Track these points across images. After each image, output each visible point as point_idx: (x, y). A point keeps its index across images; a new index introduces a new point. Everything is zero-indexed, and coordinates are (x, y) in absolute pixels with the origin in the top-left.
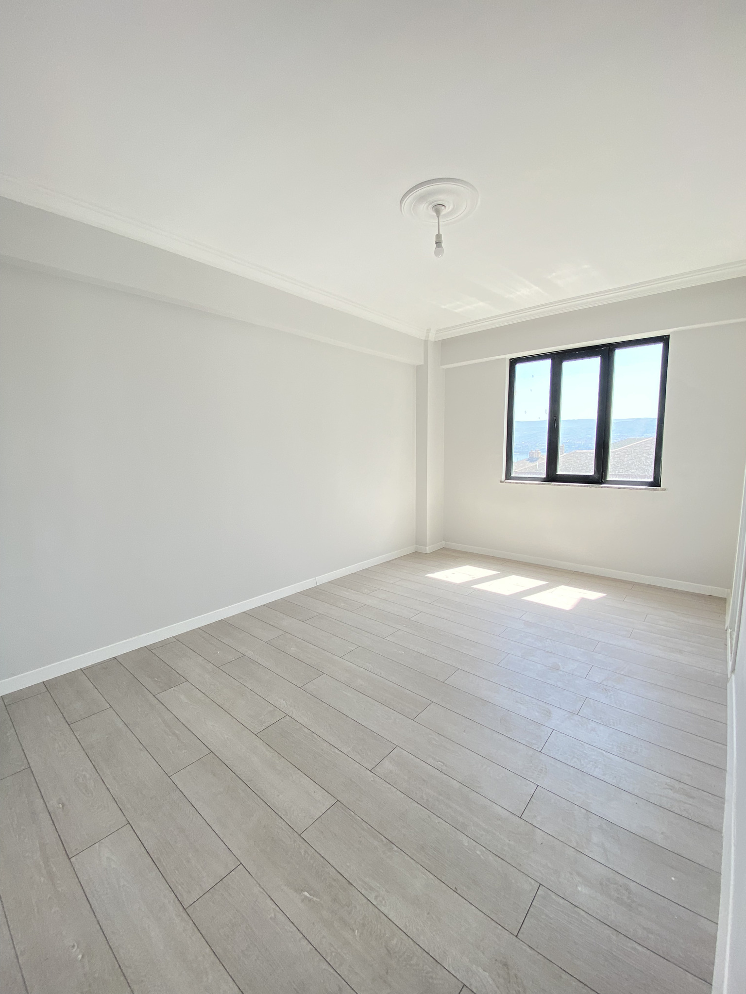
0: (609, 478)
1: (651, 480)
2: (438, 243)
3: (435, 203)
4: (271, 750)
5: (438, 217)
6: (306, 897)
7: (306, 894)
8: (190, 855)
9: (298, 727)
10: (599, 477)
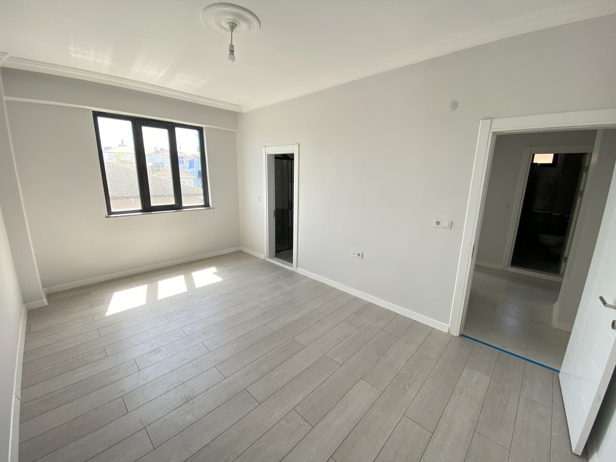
0: (183, 205)
1: (203, 204)
2: (232, 51)
3: (235, 22)
4: (328, 414)
5: (232, 32)
6: (408, 388)
7: (407, 388)
8: (409, 442)
9: (307, 401)
10: (178, 206)
